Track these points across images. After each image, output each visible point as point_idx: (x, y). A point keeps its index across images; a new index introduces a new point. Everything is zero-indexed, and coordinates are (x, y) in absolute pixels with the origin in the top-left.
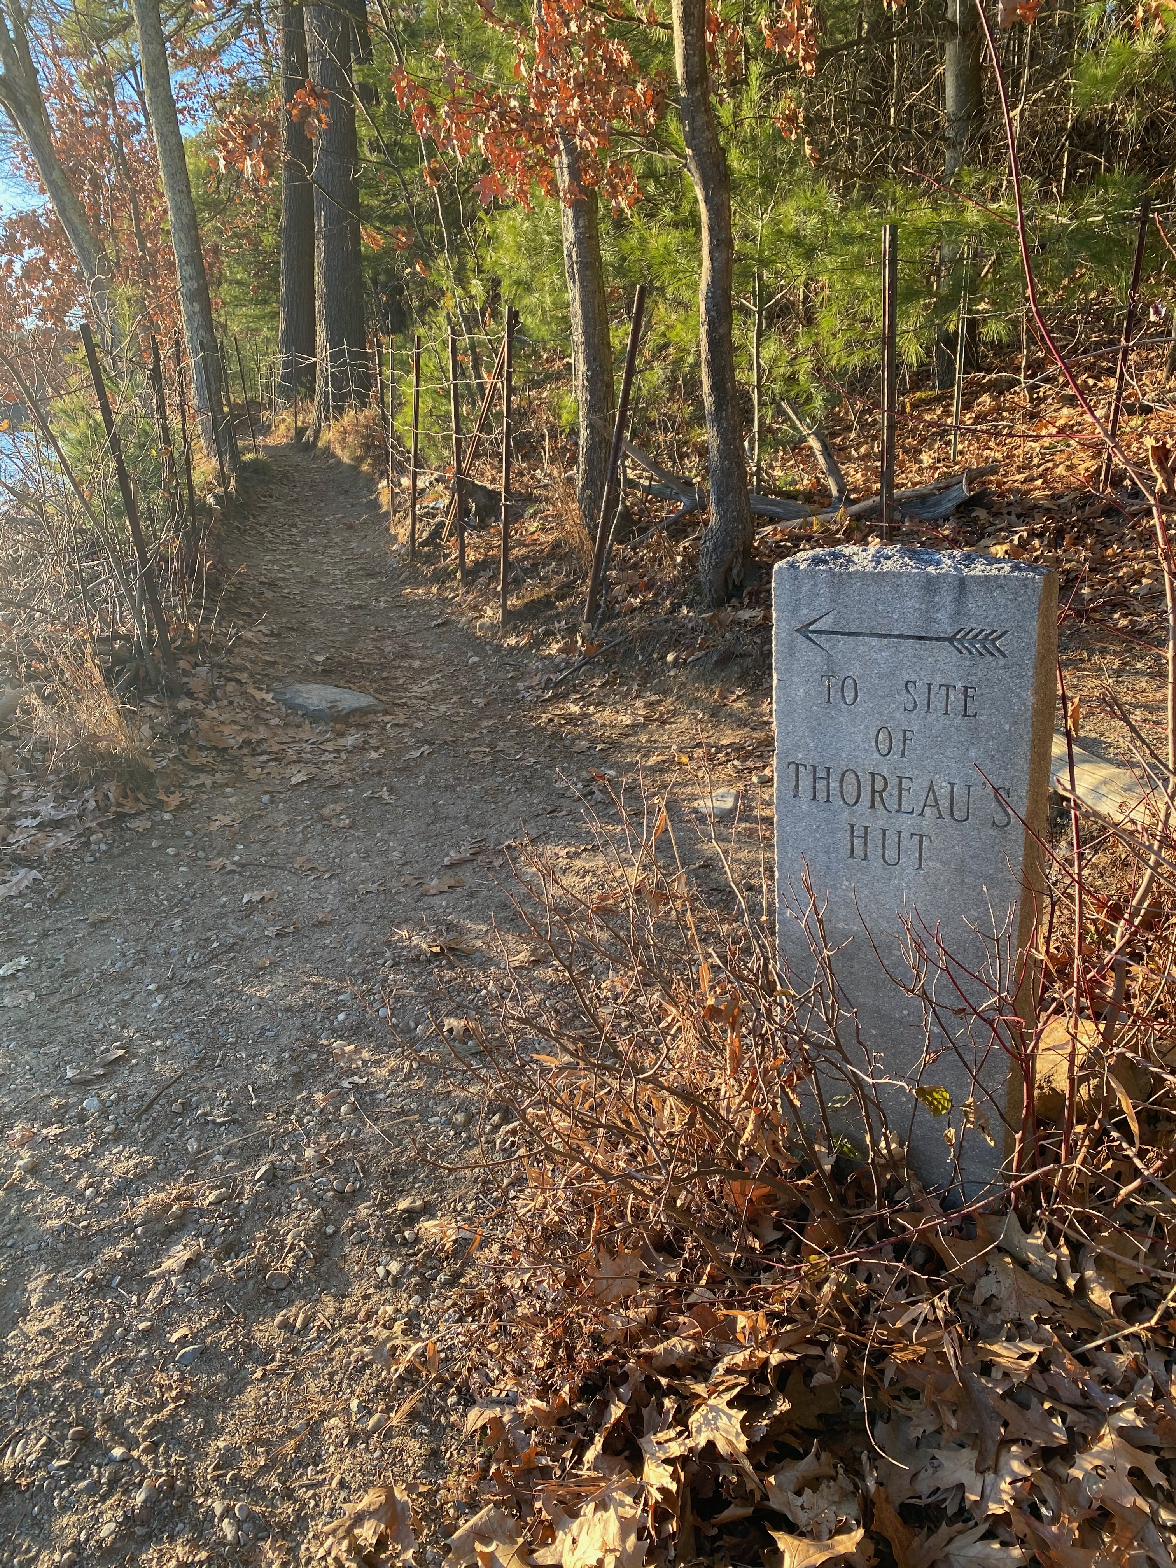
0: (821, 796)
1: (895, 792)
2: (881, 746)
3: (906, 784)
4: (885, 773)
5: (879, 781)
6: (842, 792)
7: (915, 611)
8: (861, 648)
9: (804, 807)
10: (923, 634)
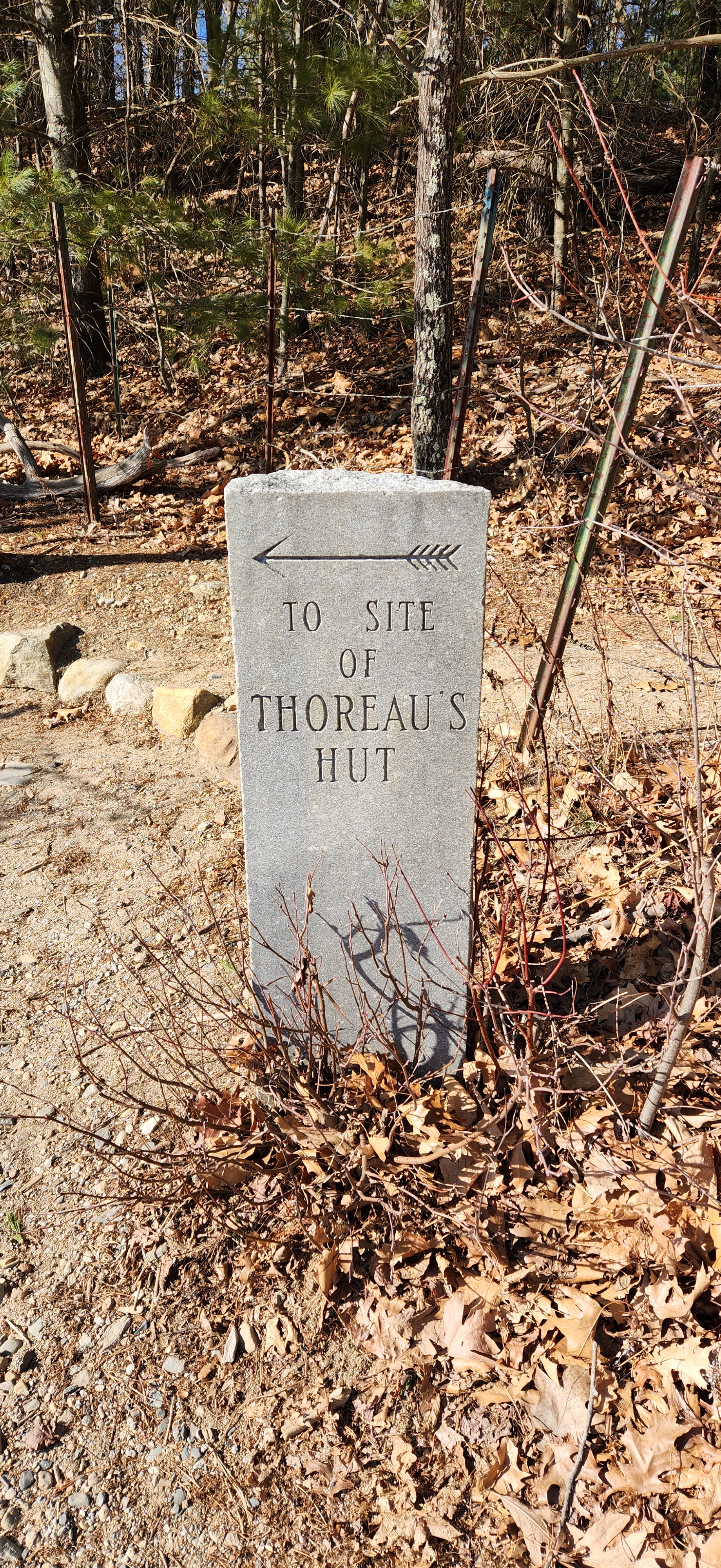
1: (361, 711)
2: (345, 669)
3: (370, 701)
4: (350, 694)
5: (345, 703)
6: (308, 719)
7: (374, 531)
8: (322, 571)
9: (271, 739)
10: (383, 554)
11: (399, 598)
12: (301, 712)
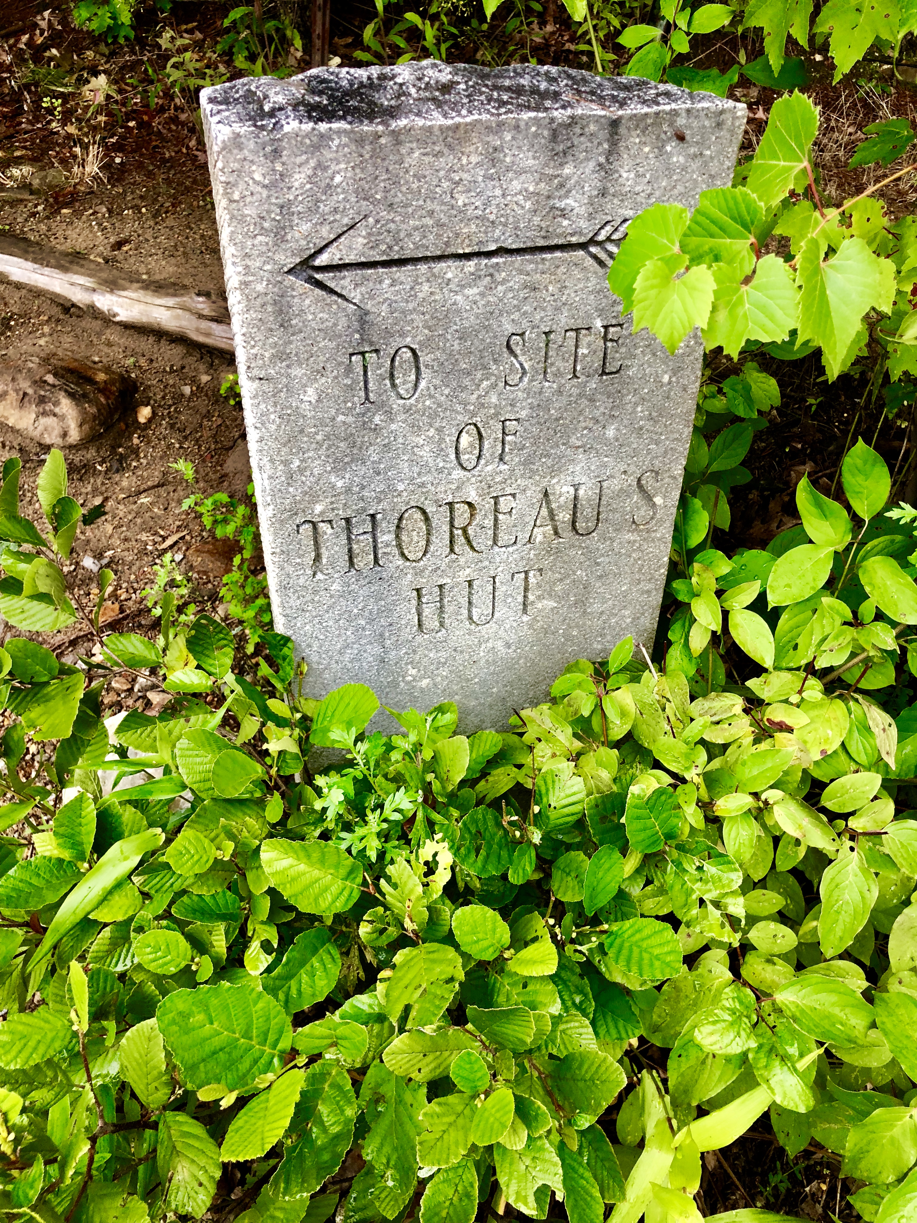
0: (364, 561)
1: (489, 522)
2: (464, 457)
3: (505, 504)
4: (473, 497)
5: (462, 512)
6: (399, 546)
7: (527, 198)
8: (426, 287)
9: (335, 587)
10: (541, 243)
11: (564, 320)
12: (386, 537)
